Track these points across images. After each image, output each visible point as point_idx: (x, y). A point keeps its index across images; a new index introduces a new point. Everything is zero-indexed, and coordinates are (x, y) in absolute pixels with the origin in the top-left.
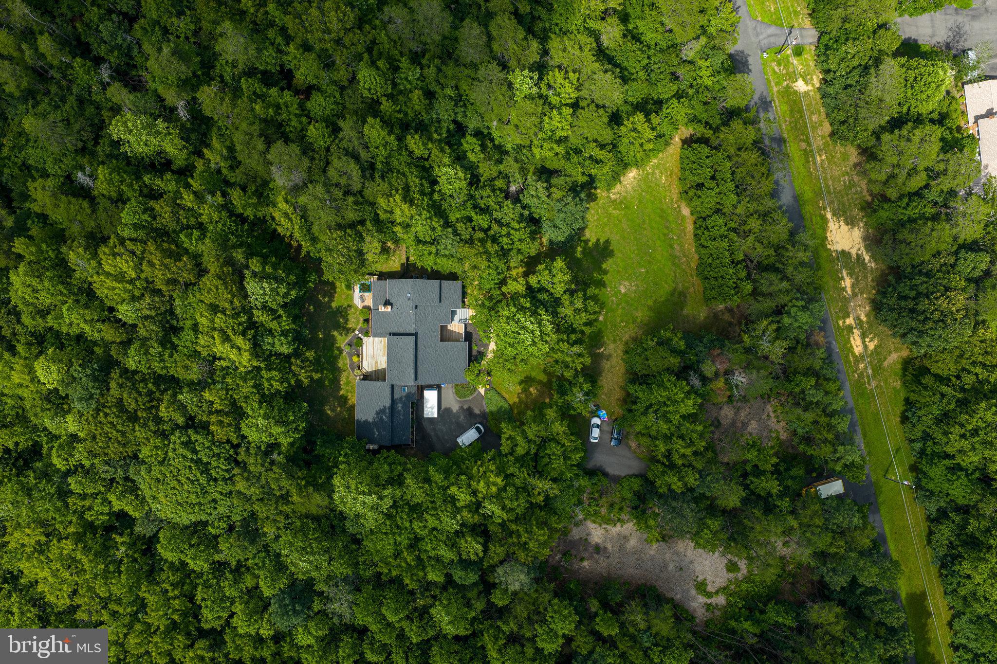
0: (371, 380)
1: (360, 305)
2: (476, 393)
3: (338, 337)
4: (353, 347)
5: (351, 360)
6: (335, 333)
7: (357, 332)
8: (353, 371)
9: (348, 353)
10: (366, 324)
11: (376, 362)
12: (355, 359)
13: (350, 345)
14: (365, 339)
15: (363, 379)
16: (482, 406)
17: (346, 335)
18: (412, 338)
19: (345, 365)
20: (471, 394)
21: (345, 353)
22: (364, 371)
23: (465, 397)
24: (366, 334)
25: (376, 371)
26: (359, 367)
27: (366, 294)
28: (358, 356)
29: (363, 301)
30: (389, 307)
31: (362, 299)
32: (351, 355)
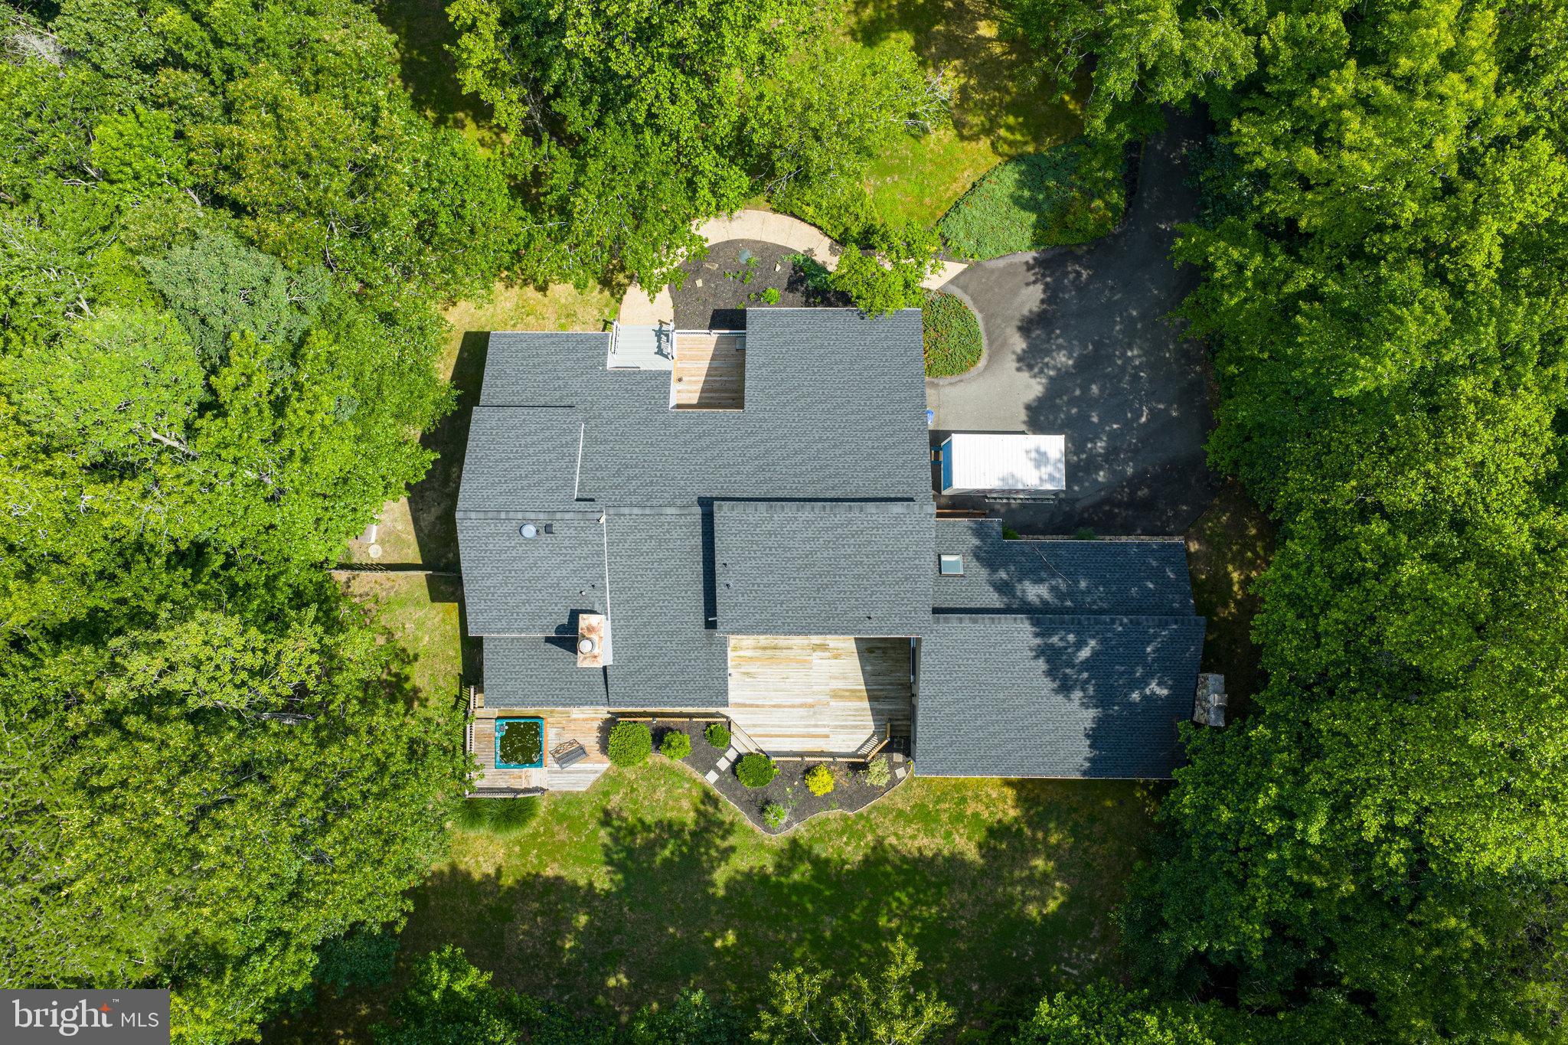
0: (911, 716)
1: (595, 767)
2: (958, 293)
3: (741, 863)
4: (773, 793)
5: (826, 801)
6: (721, 876)
7: (712, 777)
8: (874, 792)
9: (798, 814)
10: (675, 739)
11: (836, 695)
12: (822, 784)
13: (761, 807)
14: (740, 743)
15: (908, 753)
16: (1009, 271)
17: (728, 831)
18: (723, 514)
19: (847, 829)
20: (962, 314)
21: (800, 830)
22: (873, 748)
23: (974, 336)
24: (715, 734)
25: (872, 698)
26: (858, 766)
27: (551, 738)
28: (810, 770)
29: (580, 752)
30: (585, 621)
31: (572, 754)
32: (808, 804)
